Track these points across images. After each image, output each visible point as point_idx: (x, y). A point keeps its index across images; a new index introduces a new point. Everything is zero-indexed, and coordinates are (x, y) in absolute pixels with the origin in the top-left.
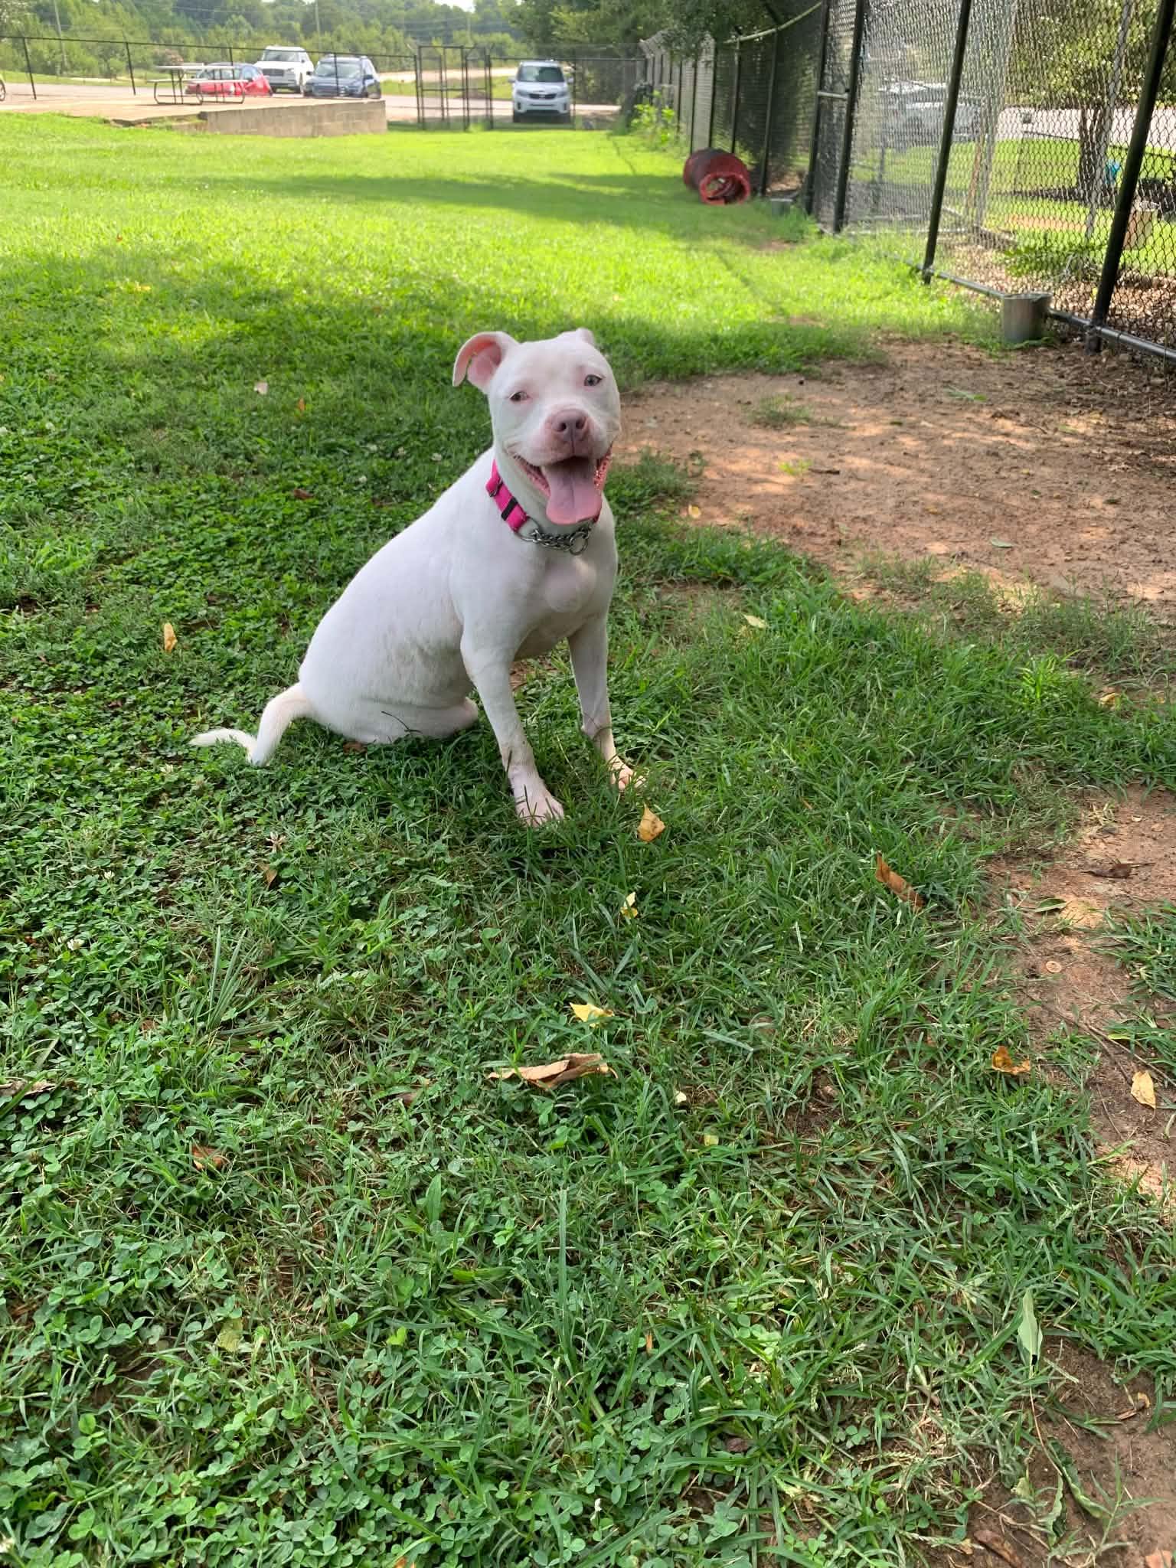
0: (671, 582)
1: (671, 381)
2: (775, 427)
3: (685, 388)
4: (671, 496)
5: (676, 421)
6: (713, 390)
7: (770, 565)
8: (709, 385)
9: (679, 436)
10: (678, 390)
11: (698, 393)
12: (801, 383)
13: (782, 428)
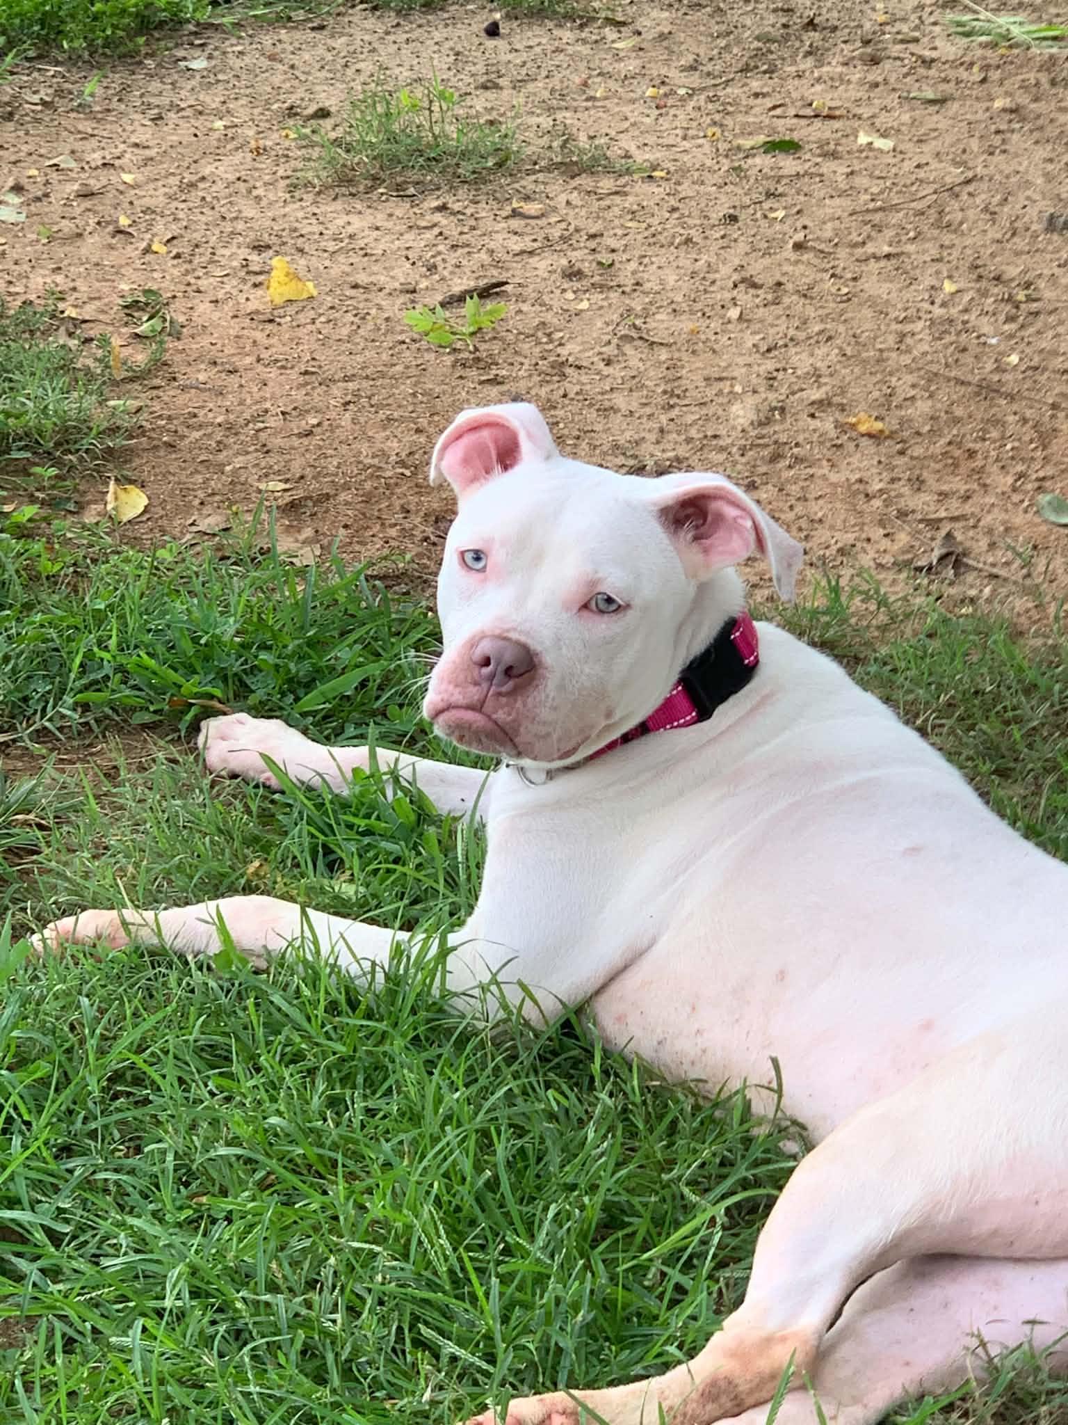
0: (42, 735)
1: (73, 60)
2: (399, 190)
3: (117, 79)
4: (49, 457)
5: (87, 195)
6: (209, 80)
7: (344, 653)
8: (199, 64)
9: (92, 245)
10: (92, 87)
11: (158, 91)
12: (493, 31)
13: (424, 189)
